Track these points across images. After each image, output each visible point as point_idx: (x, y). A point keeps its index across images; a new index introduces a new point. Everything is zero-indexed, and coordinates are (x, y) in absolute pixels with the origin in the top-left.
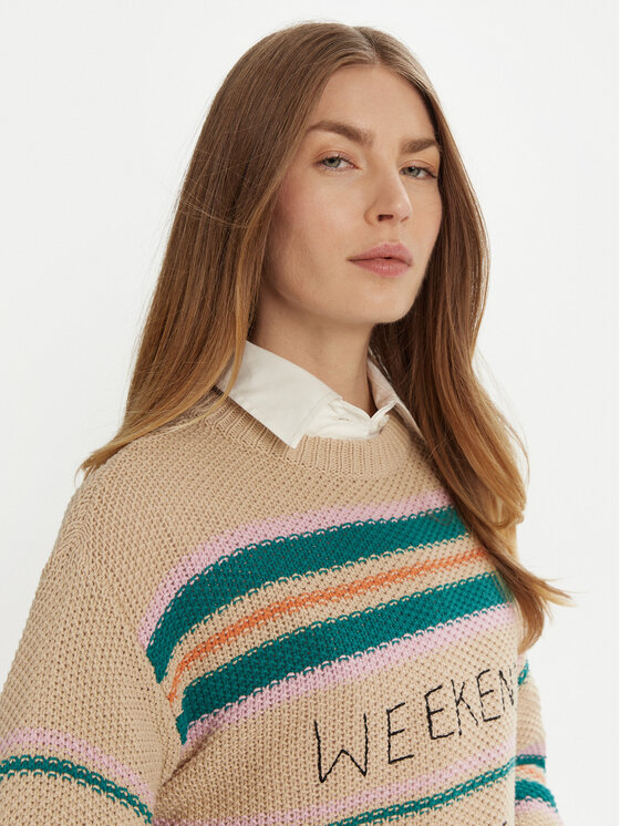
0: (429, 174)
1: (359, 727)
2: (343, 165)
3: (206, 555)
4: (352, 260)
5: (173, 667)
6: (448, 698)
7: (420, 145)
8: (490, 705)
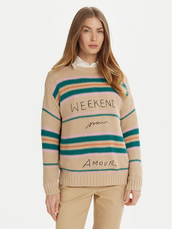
0: (102, 32)
1: (76, 104)
2: (88, 32)
3: (59, 82)
4: (89, 46)
5: (57, 97)
6: (92, 102)
7: (100, 29)
8: (103, 105)
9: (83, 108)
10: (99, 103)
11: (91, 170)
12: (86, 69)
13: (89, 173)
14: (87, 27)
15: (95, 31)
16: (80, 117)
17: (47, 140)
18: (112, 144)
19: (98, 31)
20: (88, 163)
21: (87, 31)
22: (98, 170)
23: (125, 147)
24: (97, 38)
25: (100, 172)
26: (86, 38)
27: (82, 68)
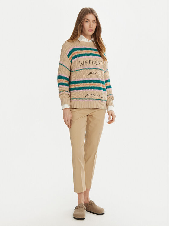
4: (88, 30)
5: (70, 57)
6: (91, 61)
7: (94, 20)
8: (97, 63)
9: (87, 64)
10: (94, 62)
11: (89, 99)
12: (86, 42)
13: (88, 100)
14: (87, 19)
15: (91, 22)
16: (84, 69)
17: (63, 81)
18: (101, 85)
19: (94, 22)
20: (88, 95)
21: (87, 21)
22: (93, 99)
23: (105, 88)
24: (93, 26)
25: (94, 100)
26: (87, 25)
27: (84, 42)
